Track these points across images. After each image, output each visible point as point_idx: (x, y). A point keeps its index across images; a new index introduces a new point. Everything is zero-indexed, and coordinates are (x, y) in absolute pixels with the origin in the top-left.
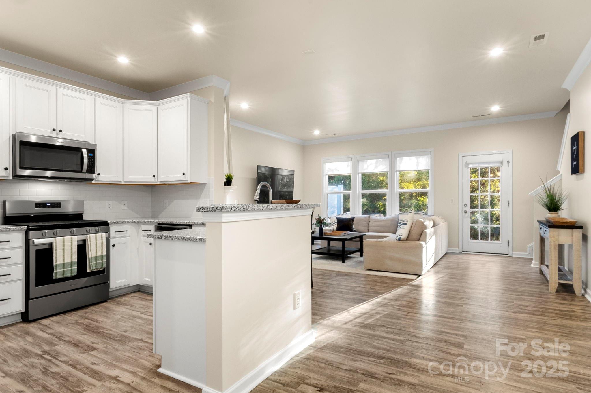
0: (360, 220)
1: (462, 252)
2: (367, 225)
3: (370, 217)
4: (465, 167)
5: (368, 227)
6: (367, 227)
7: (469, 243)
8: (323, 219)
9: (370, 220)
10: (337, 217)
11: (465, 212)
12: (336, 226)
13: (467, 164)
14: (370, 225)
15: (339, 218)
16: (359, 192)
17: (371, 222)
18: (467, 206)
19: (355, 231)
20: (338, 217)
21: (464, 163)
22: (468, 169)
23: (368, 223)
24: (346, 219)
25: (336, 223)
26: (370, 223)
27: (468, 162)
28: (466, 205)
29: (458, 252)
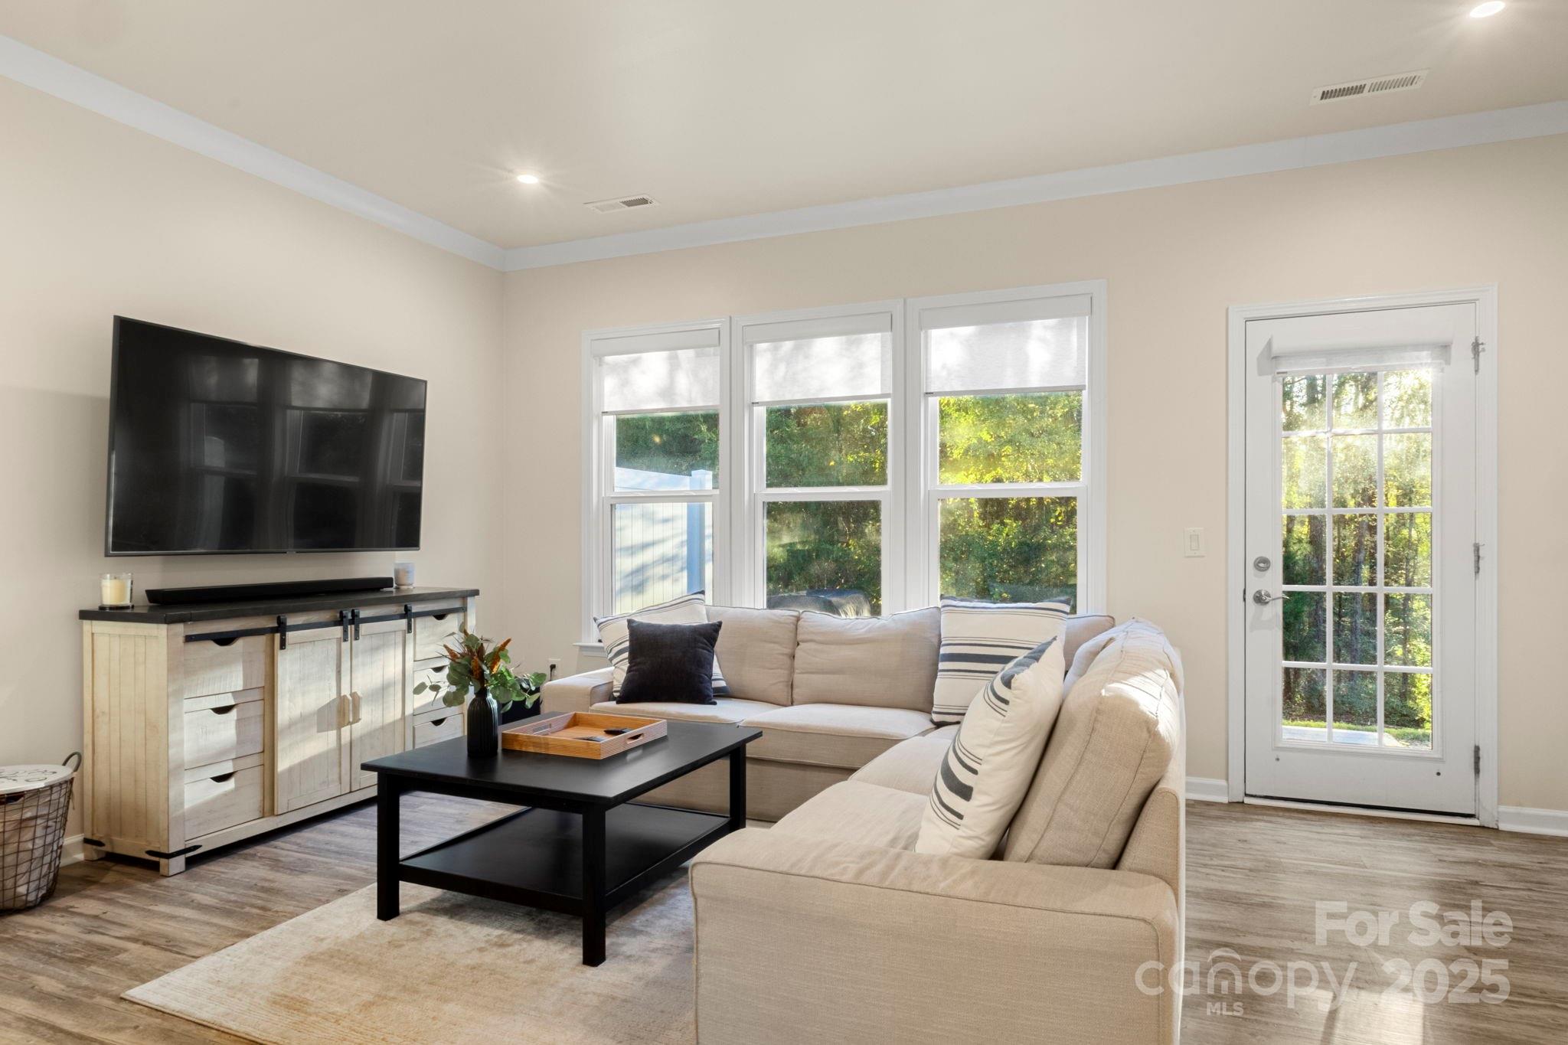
0: (752, 633)
1: (1247, 800)
2: (787, 660)
3: (798, 619)
4: (1261, 373)
5: (792, 670)
6: (783, 673)
7: (1281, 755)
8: (496, 657)
9: (800, 638)
10: (630, 622)
11: (1259, 599)
12: (626, 666)
13: (1272, 358)
14: (797, 662)
15: (641, 624)
16: (753, 497)
17: (802, 645)
18: (1266, 569)
19: (724, 694)
20: (638, 619)
21: (1256, 349)
22: (1274, 380)
23: (788, 651)
24: (674, 630)
25: (626, 655)
26: (799, 653)
27: (1276, 348)
28: (1263, 564)
29: (1225, 800)
